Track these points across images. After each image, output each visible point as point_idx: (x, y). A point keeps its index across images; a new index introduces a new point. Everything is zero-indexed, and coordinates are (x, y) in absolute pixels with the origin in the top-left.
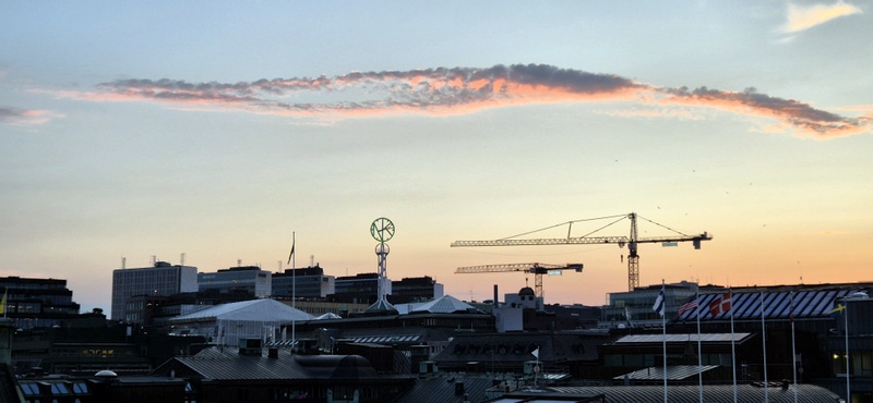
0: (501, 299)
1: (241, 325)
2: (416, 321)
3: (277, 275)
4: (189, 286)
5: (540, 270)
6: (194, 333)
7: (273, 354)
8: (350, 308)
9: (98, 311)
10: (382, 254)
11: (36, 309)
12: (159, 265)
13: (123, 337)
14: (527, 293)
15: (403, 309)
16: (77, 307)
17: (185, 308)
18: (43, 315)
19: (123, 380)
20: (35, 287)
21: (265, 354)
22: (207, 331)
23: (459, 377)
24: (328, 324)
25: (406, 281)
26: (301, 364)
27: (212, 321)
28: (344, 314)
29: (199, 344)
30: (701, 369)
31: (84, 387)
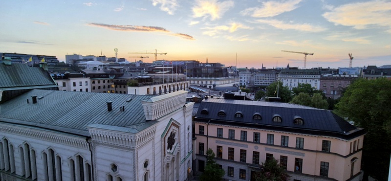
0: (136, 62)
1: (92, 65)
3: (97, 57)
4: (81, 58)
5: (142, 57)
6: (83, 66)
7: (99, 69)
8: (111, 62)
9: (63, 62)
10: (116, 54)
11: (50, 61)
12: (75, 54)
13: (69, 66)
14: (140, 61)
15: (120, 63)
16: (58, 61)
17: (80, 62)
18: (51, 62)
19: (71, 73)
20: (50, 57)
21: (98, 69)
22: (85, 66)
23: (131, 73)
24: (108, 65)
25: (121, 59)
26: (105, 71)
27: (86, 64)
29: (84, 68)
30: (168, 72)
31: (63, 75)
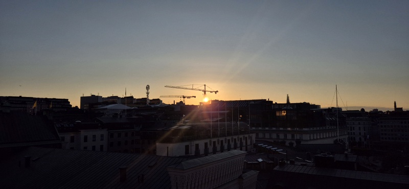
0: (175, 104)
2: (156, 109)
3: (122, 98)
4: (100, 101)
5: (184, 97)
8: (140, 105)
9: (77, 107)
10: (148, 93)
11: (60, 106)
12: (92, 95)
13: (83, 112)
14: (181, 102)
15: (152, 106)
16: (71, 106)
17: (99, 106)
18: (62, 108)
19: (83, 123)
20: (60, 101)
24: (135, 110)
25: (153, 100)
26: (128, 119)
28: (139, 107)
30: (219, 119)
31: (72, 125)
